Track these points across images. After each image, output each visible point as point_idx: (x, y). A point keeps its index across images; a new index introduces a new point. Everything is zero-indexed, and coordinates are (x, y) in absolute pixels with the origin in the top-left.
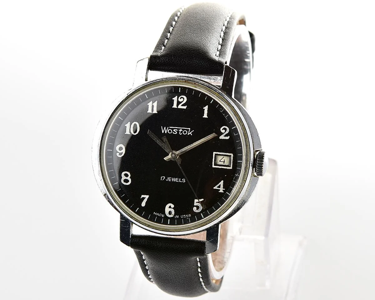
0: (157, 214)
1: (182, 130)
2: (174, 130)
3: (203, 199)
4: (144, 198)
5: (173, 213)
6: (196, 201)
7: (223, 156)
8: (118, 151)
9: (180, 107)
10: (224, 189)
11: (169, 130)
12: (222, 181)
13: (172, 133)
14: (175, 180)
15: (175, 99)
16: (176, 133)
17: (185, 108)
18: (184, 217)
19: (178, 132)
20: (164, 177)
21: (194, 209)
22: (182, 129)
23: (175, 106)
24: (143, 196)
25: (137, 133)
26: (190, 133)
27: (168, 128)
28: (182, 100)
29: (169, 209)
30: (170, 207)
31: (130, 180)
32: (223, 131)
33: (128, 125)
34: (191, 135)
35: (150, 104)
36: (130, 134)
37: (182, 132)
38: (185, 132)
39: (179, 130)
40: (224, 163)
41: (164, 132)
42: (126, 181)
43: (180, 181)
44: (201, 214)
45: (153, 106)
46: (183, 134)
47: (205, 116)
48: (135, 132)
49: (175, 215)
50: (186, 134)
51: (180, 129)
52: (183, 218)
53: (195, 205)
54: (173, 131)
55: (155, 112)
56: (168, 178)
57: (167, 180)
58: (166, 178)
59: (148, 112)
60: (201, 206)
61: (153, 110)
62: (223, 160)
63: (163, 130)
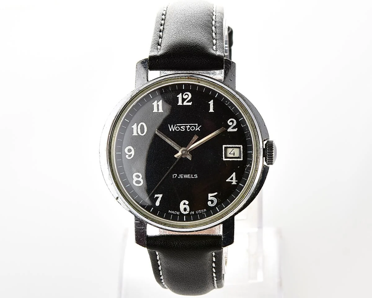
0: (172, 212)
1: (190, 127)
2: (182, 127)
3: (217, 193)
5: (188, 209)
6: (210, 195)
7: (232, 149)
8: (127, 153)
9: (185, 103)
10: (237, 181)
12: (234, 173)
14: (187, 176)
15: (180, 96)
16: (184, 130)
17: (191, 104)
18: (199, 212)
19: (186, 128)
20: (176, 175)
21: (208, 204)
22: (190, 125)
23: (180, 103)
24: (156, 196)
25: (145, 133)
26: (198, 129)
27: (175, 125)
28: (186, 96)
29: (184, 206)
30: (185, 204)
32: (231, 124)
33: (134, 126)
34: (199, 130)
35: (155, 104)
36: (137, 135)
37: (189, 128)
38: (193, 128)
39: (187, 127)
40: (234, 155)
41: (172, 130)
42: (138, 182)
43: (192, 177)
44: (217, 208)
45: (158, 105)
46: (190, 130)
48: (142, 131)
49: (190, 211)
50: (194, 130)
51: (187, 126)
52: (199, 214)
53: (209, 199)
54: (181, 128)
55: (161, 110)
56: (180, 176)
57: (179, 177)
58: (178, 176)
59: (153, 112)
60: (215, 200)
61: (158, 109)
62: (233, 153)
63: (171, 128)
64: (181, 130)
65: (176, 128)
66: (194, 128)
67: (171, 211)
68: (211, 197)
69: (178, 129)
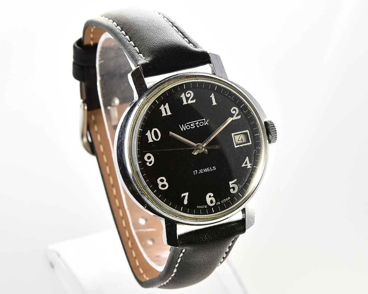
2: (191, 125)
3: (236, 180)
4: (184, 196)
5: (214, 201)
6: (231, 183)
7: (240, 135)
8: (147, 161)
9: (190, 102)
10: (251, 164)
12: (247, 157)
13: (191, 128)
14: (206, 170)
15: (183, 96)
16: (194, 127)
17: (195, 102)
18: (224, 201)
19: (195, 125)
20: (196, 171)
21: (231, 191)
22: (198, 122)
23: (185, 103)
24: (183, 195)
25: (159, 138)
26: (206, 123)
27: (185, 124)
28: (189, 95)
29: (210, 198)
30: (210, 197)
31: (167, 184)
32: (234, 112)
33: (148, 134)
34: (208, 124)
35: (162, 108)
36: (153, 141)
37: (198, 124)
38: (201, 124)
40: (242, 141)
41: (183, 129)
42: (164, 186)
43: (211, 170)
44: (239, 193)
45: (165, 109)
46: (200, 126)
47: (214, 103)
48: (157, 136)
49: (216, 202)
50: (203, 125)
51: (196, 122)
52: (224, 203)
53: (231, 187)
54: (191, 126)
55: (169, 113)
57: (200, 172)
58: (198, 171)
59: (162, 116)
60: (236, 186)
61: (166, 113)
62: (240, 139)
65: (187, 127)
66: (203, 123)
67: (199, 206)
69: (189, 127)
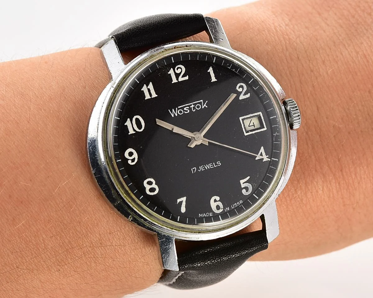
0: (203, 216)
1: (194, 106)
2: (185, 109)
3: (249, 177)
4: (181, 202)
5: (221, 206)
6: (242, 181)
7: (251, 119)
8: (128, 158)
9: (181, 79)
10: (268, 156)
11: (179, 110)
12: (262, 148)
13: (184, 113)
14: (208, 167)
15: (171, 72)
16: (188, 112)
17: (188, 79)
18: (235, 206)
19: (190, 109)
20: (195, 168)
21: (243, 193)
22: (194, 104)
23: (174, 80)
24: (179, 201)
25: (143, 128)
26: (205, 105)
27: (177, 108)
28: (179, 70)
29: (215, 203)
30: (215, 201)
31: (156, 187)
32: (240, 90)
33: (128, 123)
34: (207, 107)
35: (144, 89)
36: (135, 132)
37: (194, 108)
38: (198, 107)
39: (191, 107)
40: (254, 127)
41: (174, 115)
42: (152, 190)
43: (215, 166)
44: (254, 195)
45: (149, 90)
46: (196, 109)
47: (214, 79)
48: (139, 126)
49: (224, 208)
50: (200, 108)
51: (191, 105)
52: (236, 208)
53: (242, 187)
54: (184, 111)
55: (154, 95)
56: (200, 168)
57: (200, 170)
58: (198, 169)
59: (146, 99)
60: (249, 186)
61: (151, 95)
62: (252, 124)
63: (172, 113)
64: (185, 112)
65: (178, 111)
66: (200, 105)
67: (202, 214)
68: (243, 183)
69: (182, 112)
